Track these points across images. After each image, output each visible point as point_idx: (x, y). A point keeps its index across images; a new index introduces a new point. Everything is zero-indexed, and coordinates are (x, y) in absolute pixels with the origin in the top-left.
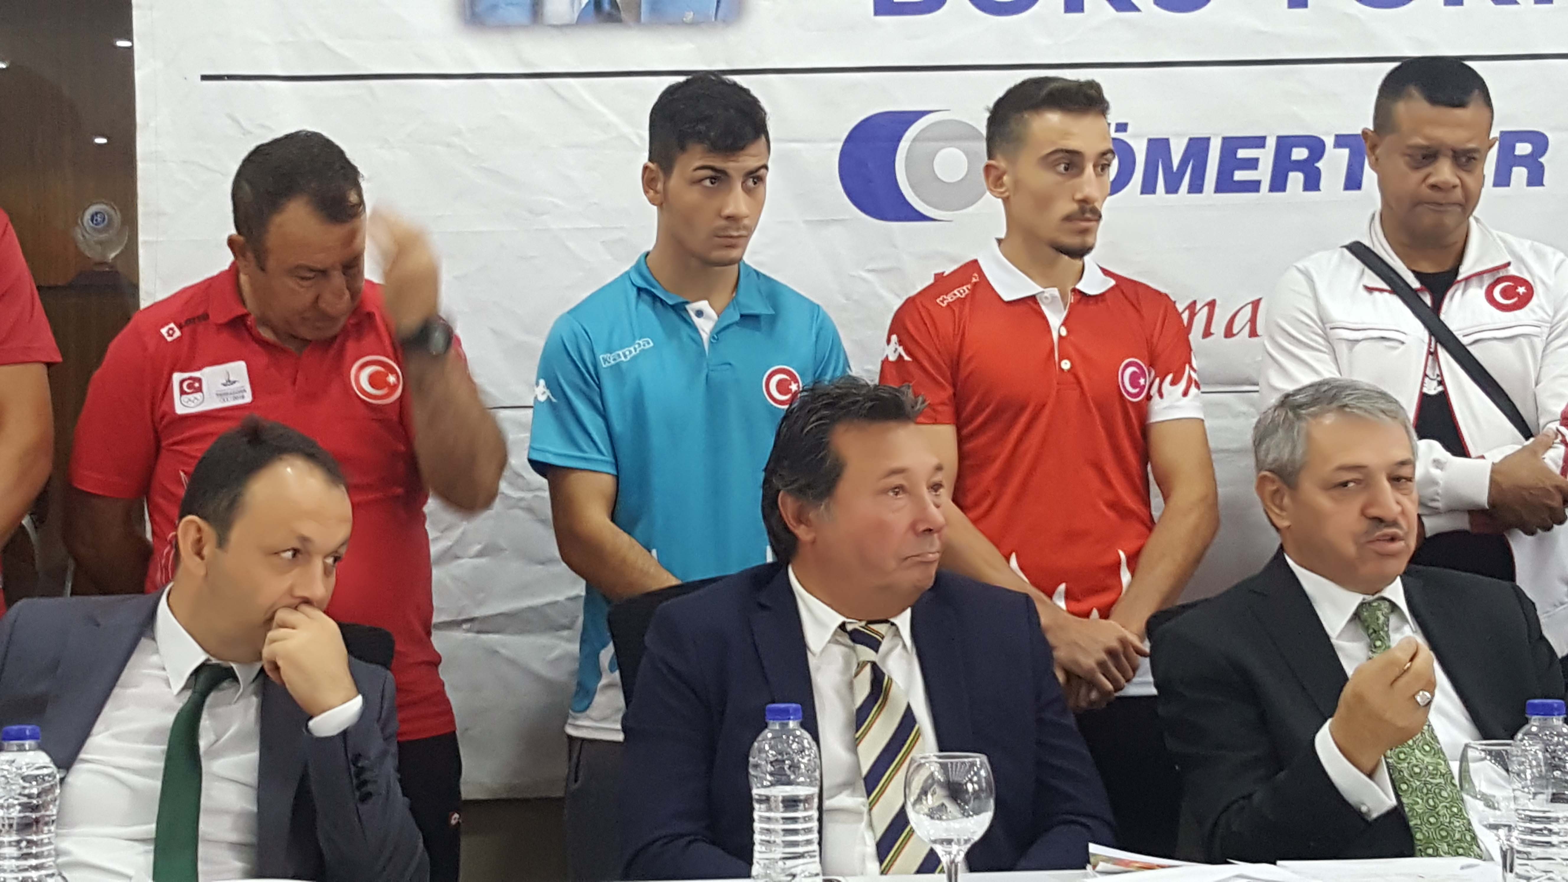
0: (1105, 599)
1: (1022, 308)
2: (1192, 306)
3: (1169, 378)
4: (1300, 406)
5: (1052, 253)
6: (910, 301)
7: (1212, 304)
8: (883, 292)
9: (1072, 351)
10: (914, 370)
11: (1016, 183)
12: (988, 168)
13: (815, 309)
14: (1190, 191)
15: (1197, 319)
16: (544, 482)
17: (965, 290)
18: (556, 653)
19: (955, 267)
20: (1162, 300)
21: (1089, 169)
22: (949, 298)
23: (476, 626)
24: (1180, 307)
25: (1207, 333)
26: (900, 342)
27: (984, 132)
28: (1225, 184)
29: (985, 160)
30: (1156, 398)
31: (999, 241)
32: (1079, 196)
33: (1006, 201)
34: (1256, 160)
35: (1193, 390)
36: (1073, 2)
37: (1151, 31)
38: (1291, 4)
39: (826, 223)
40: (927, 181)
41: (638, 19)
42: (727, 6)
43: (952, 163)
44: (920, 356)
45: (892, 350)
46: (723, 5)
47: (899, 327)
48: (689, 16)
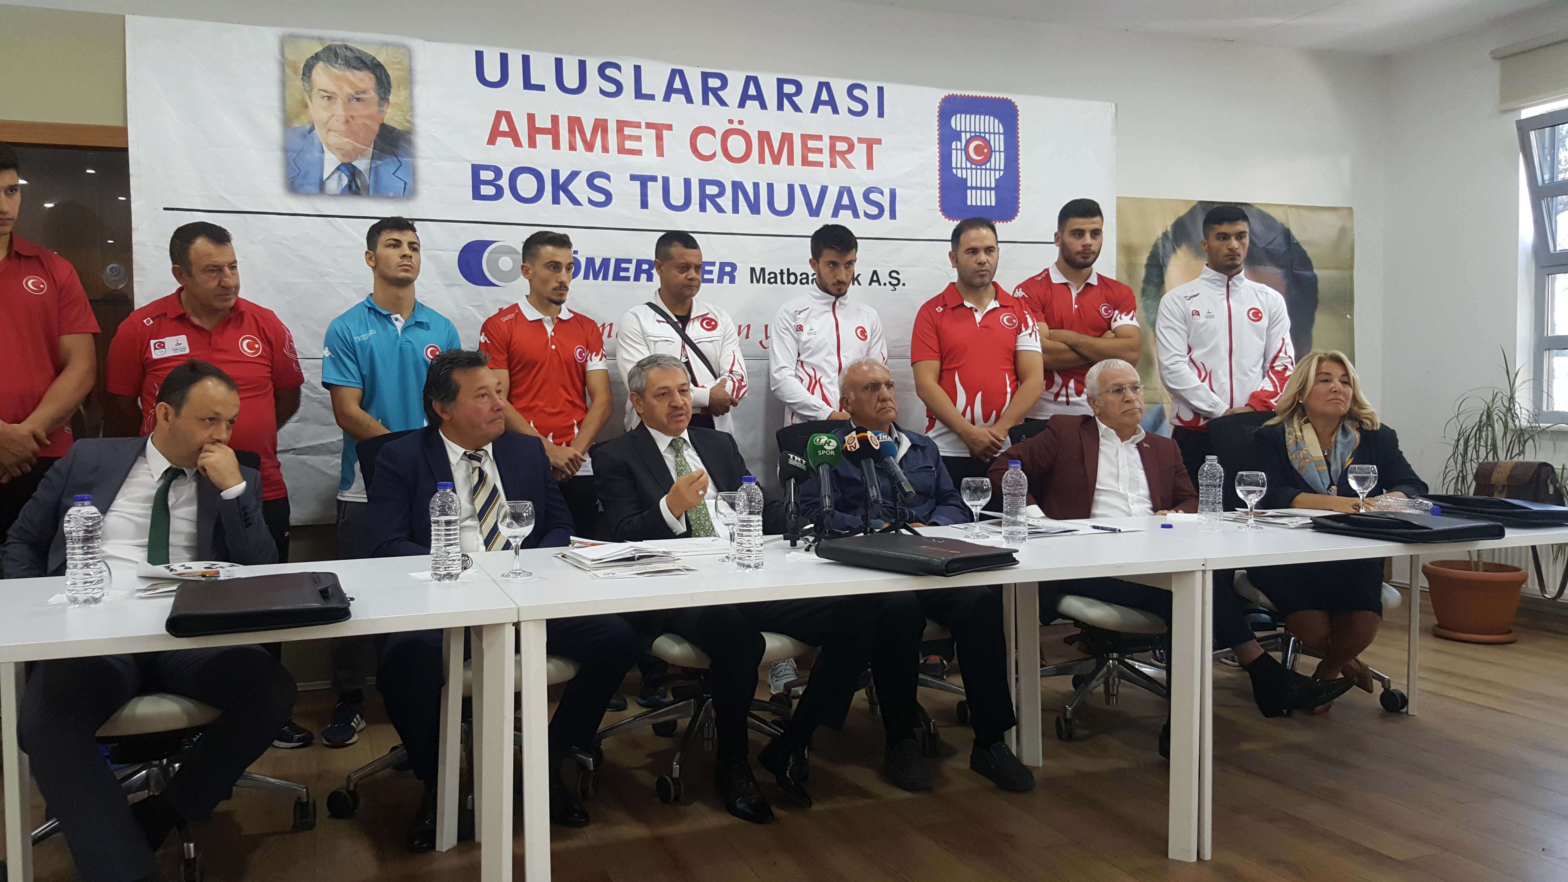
0: (568, 438)
1: (536, 324)
2: (603, 325)
3: (594, 353)
4: (644, 366)
5: (548, 302)
6: (489, 319)
7: (611, 325)
9: (556, 342)
10: (492, 347)
11: (534, 273)
12: (522, 267)
13: (447, 322)
14: (603, 279)
15: (605, 330)
16: (328, 391)
17: (513, 315)
18: (331, 464)
19: (508, 306)
20: (592, 323)
21: (564, 270)
22: (506, 319)
23: (296, 452)
24: (599, 325)
25: (609, 336)
26: (486, 336)
27: (521, 252)
28: (616, 277)
29: (522, 263)
30: (589, 361)
31: (527, 296)
32: (560, 281)
33: (530, 281)
34: (628, 268)
35: (604, 359)
36: (556, 200)
37: (587, 214)
38: (642, 207)
39: (452, 285)
40: (496, 270)
41: (368, 194)
42: (408, 192)
43: (506, 263)
44: (494, 341)
45: (483, 339)
46: (406, 190)
47: (485, 329)
48: (391, 195)
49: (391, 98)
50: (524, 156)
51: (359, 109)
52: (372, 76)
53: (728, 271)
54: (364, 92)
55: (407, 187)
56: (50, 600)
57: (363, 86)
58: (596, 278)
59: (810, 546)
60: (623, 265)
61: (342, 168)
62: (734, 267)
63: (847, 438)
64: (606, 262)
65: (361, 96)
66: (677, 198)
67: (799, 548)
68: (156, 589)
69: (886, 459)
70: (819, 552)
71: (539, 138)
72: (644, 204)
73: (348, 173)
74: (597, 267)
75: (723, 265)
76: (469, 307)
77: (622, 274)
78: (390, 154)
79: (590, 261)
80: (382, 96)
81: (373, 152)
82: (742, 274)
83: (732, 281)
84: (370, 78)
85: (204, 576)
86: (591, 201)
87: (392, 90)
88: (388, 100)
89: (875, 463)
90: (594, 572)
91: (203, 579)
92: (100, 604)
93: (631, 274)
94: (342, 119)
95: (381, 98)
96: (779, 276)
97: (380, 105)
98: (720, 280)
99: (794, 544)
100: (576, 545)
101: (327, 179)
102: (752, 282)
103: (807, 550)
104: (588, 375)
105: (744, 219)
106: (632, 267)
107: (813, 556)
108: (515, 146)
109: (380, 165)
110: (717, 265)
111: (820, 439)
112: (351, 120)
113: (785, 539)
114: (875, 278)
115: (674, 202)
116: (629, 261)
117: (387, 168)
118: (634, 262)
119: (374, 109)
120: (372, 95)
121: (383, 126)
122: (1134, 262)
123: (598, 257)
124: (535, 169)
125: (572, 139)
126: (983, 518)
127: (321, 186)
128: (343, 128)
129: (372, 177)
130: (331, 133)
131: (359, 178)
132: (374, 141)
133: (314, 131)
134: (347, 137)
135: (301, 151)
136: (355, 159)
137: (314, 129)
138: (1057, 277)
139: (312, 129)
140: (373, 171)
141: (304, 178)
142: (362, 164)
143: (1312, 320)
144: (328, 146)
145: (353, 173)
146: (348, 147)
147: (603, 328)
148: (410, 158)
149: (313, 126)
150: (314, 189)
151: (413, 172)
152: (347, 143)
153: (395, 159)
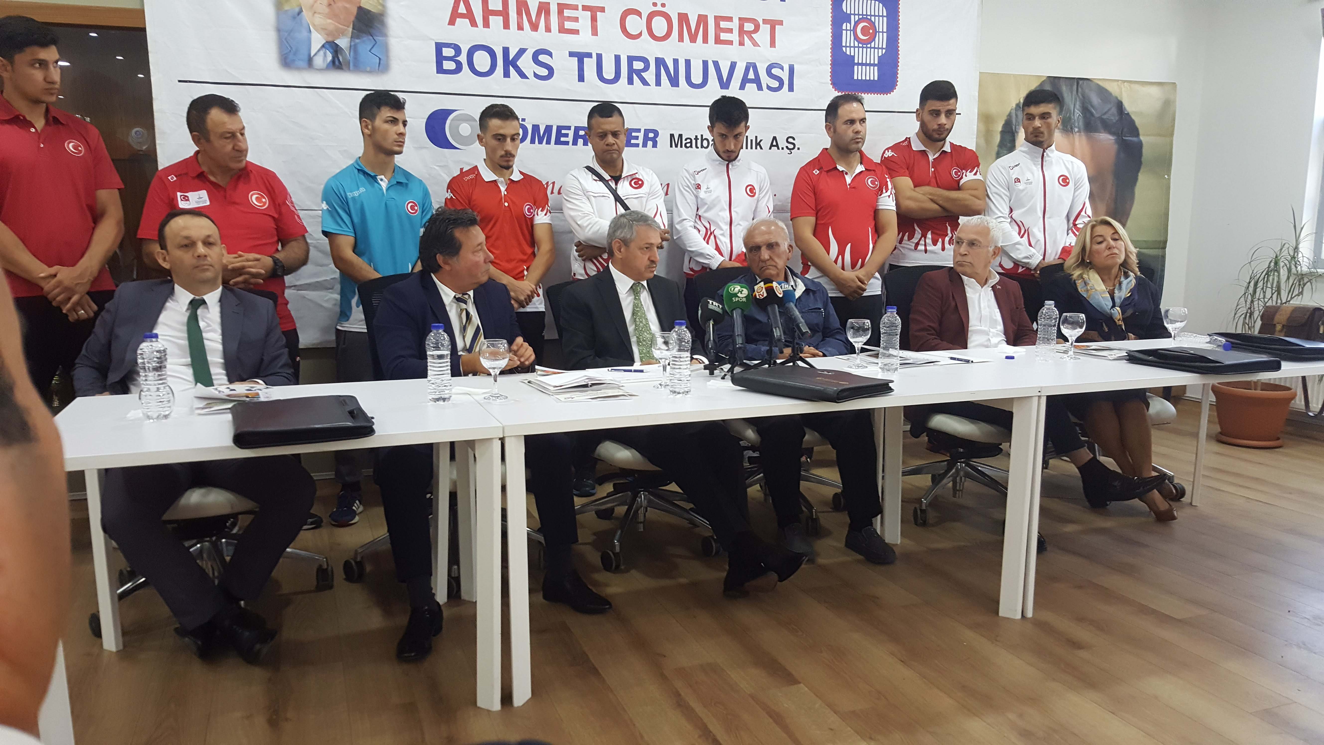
1: (492, 184)
3: (540, 209)
6: (454, 178)
7: (554, 183)
8: (443, 174)
9: (509, 200)
10: (456, 201)
11: (486, 142)
12: (479, 134)
13: (420, 181)
14: (547, 143)
15: (549, 188)
16: (326, 238)
17: (472, 176)
19: (469, 168)
20: (537, 181)
22: (467, 179)
24: (544, 184)
25: (552, 193)
26: (451, 192)
27: (478, 119)
28: (558, 142)
30: (536, 216)
31: (484, 160)
33: (485, 147)
34: (568, 134)
35: (548, 213)
36: (507, 74)
37: (533, 87)
38: (579, 81)
39: (422, 148)
40: (456, 134)
41: (349, 68)
42: (382, 66)
43: (466, 129)
44: (456, 197)
45: (449, 195)
46: (381, 65)
47: (450, 186)
48: (368, 69)
50: (480, 35)
53: (651, 137)
55: (381, 62)
56: (129, 415)
58: (540, 142)
59: (725, 375)
60: (563, 132)
61: (327, 46)
62: (656, 133)
63: (756, 287)
64: (549, 129)
66: (609, 73)
67: (716, 376)
68: (211, 407)
70: (735, 381)
71: (492, 18)
72: (581, 78)
73: (332, 51)
74: (542, 133)
75: (647, 131)
76: (435, 167)
77: (563, 139)
78: (365, 33)
79: (536, 128)
81: (352, 32)
82: (663, 140)
83: (655, 145)
85: (247, 397)
86: (536, 75)
90: (557, 396)
91: (248, 399)
92: (169, 420)
93: (570, 139)
96: (694, 141)
98: (645, 145)
99: (712, 373)
100: (539, 373)
101: (315, 54)
102: (671, 146)
103: (723, 378)
104: (535, 227)
105: (665, 92)
106: (571, 133)
107: (728, 383)
108: (472, 26)
109: (358, 43)
110: (642, 131)
113: (705, 368)
114: (774, 143)
115: (606, 76)
116: (569, 128)
117: (365, 45)
118: (573, 128)
121: (360, 9)
122: (991, 129)
123: (542, 124)
124: (489, 47)
125: (520, 20)
126: (863, 350)
127: (310, 61)
128: (326, 10)
129: (352, 53)
130: (316, 15)
131: (341, 55)
132: (353, 22)
133: (302, 13)
134: (330, 19)
135: (291, 31)
136: (337, 38)
137: (302, 11)
138: (917, 146)
139: (300, 12)
140: (352, 48)
141: (295, 54)
142: (343, 43)
143: (1135, 179)
144: (314, 26)
145: (336, 50)
146: (331, 28)
147: (547, 186)
148: (383, 37)
149: (301, 8)
150: (303, 64)
151: (386, 49)
152: (330, 23)
153: (371, 38)
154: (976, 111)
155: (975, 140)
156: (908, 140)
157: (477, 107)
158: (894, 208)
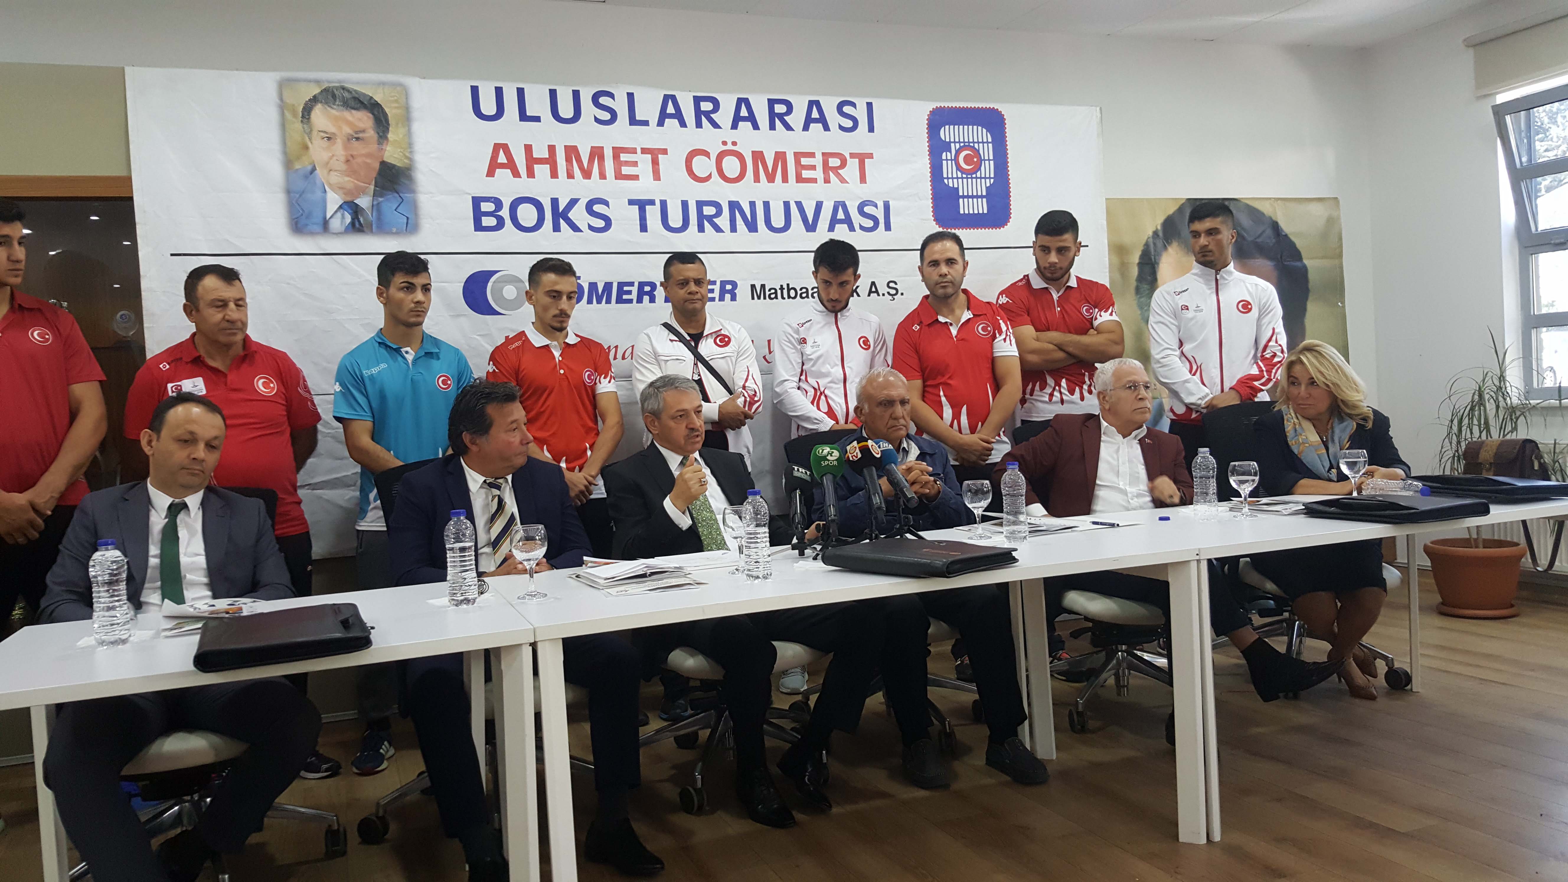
0: (581, 462)
1: (543, 350)
3: (603, 376)
5: (550, 328)
6: (497, 348)
9: (564, 367)
10: (500, 374)
11: (537, 299)
12: (528, 294)
13: (457, 352)
14: (606, 303)
16: (341, 425)
17: (520, 342)
18: (347, 497)
19: (515, 334)
20: (598, 346)
21: (566, 298)
22: (514, 346)
23: (312, 488)
24: (605, 348)
26: (494, 364)
27: (525, 279)
28: (620, 300)
30: (598, 384)
31: (533, 323)
33: (535, 307)
34: (631, 291)
35: (612, 380)
36: (556, 228)
37: (587, 240)
38: (641, 231)
39: (458, 316)
40: (500, 298)
41: (372, 231)
42: (411, 226)
43: (510, 292)
44: (502, 370)
45: (491, 367)
46: (409, 225)
47: (493, 358)
48: (394, 230)
49: (390, 136)
50: (524, 187)
51: (359, 148)
52: (371, 115)
53: (729, 289)
54: (364, 131)
55: (409, 221)
56: (79, 643)
57: (362, 125)
58: (599, 302)
59: (818, 555)
60: (626, 288)
61: (345, 207)
62: (734, 284)
63: (848, 448)
64: (608, 286)
65: (360, 135)
66: (675, 220)
67: (808, 557)
68: (181, 628)
69: (887, 467)
70: (826, 561)
71: (536, 167)
72: (643, 228)
73: (350, 212)
74: (600, 292)
75: (724, 283)
76: (478, 337)
77: (625, 297)
78: (391, 191)
79: (593, 286)
80: (381, 134)
81: (375, 190)
82: (743, 291)
83: (733, 299)
84: (368, 117)
85: (227, 613)
86: (590, 228)
87: (390, 129)
88: (386, 138)
89: (877, 471)
90: (608, 590)
91: (227, 616)
92: (127, 645)
93: (634, 296)
94: (343, 159)
95: (380, 137)
96: (779, 292)
97: (379, 143)
98: (722, 299)
99: (802, 554)
100: (590, 565)
101: (331, 217)
102: (753, 298)
103: (815, 558)
104: (598, 398)
105: (742, 237)
106: (635, 290)
107: (820, 564)
108: (514, 177)
109: (382, 202)
110: (718, 283)
111: (823, 450)
112: (351, 159)
113: (793, 549)
114: (873, 289)
115: (672, 224)
116: (631, 284)
117: (389, 204)
118: (636, 284)
119: (373, 147)
120: (371, 133)
121: (383, 164)
122: (1126, 261)
123: (600, 281)
124: (535, 199)
125: (570, 168)
126: (985, 519)
127: (325, 225)
128: (344, 167)
129: (374, 214)
130: (332, 173)
131: (362, 215)
132: (376, 178)
133: (316, 172)
134: (348, 176)
135: (303, 192)
136: (357, 197)
137: (316, 169)
138: (1037, 283)
139: (314, 169)
140: (375, 208)
141: (308, 217)
142: (364, 202)
143: (1304, 310)
144: (330, 185)
145: (355, 210)
146: (350, 186)
147: (609, 351)
148: (411, 193)
149: (315, 166)
150: (318, 228)
151: (414, 206)
152: (349, 182)
153: (396, 195)
154: (1106, 241)
155: (1108, 274)
156: (1026, 277)
157: (522, 267)
158: (1017, 354)
